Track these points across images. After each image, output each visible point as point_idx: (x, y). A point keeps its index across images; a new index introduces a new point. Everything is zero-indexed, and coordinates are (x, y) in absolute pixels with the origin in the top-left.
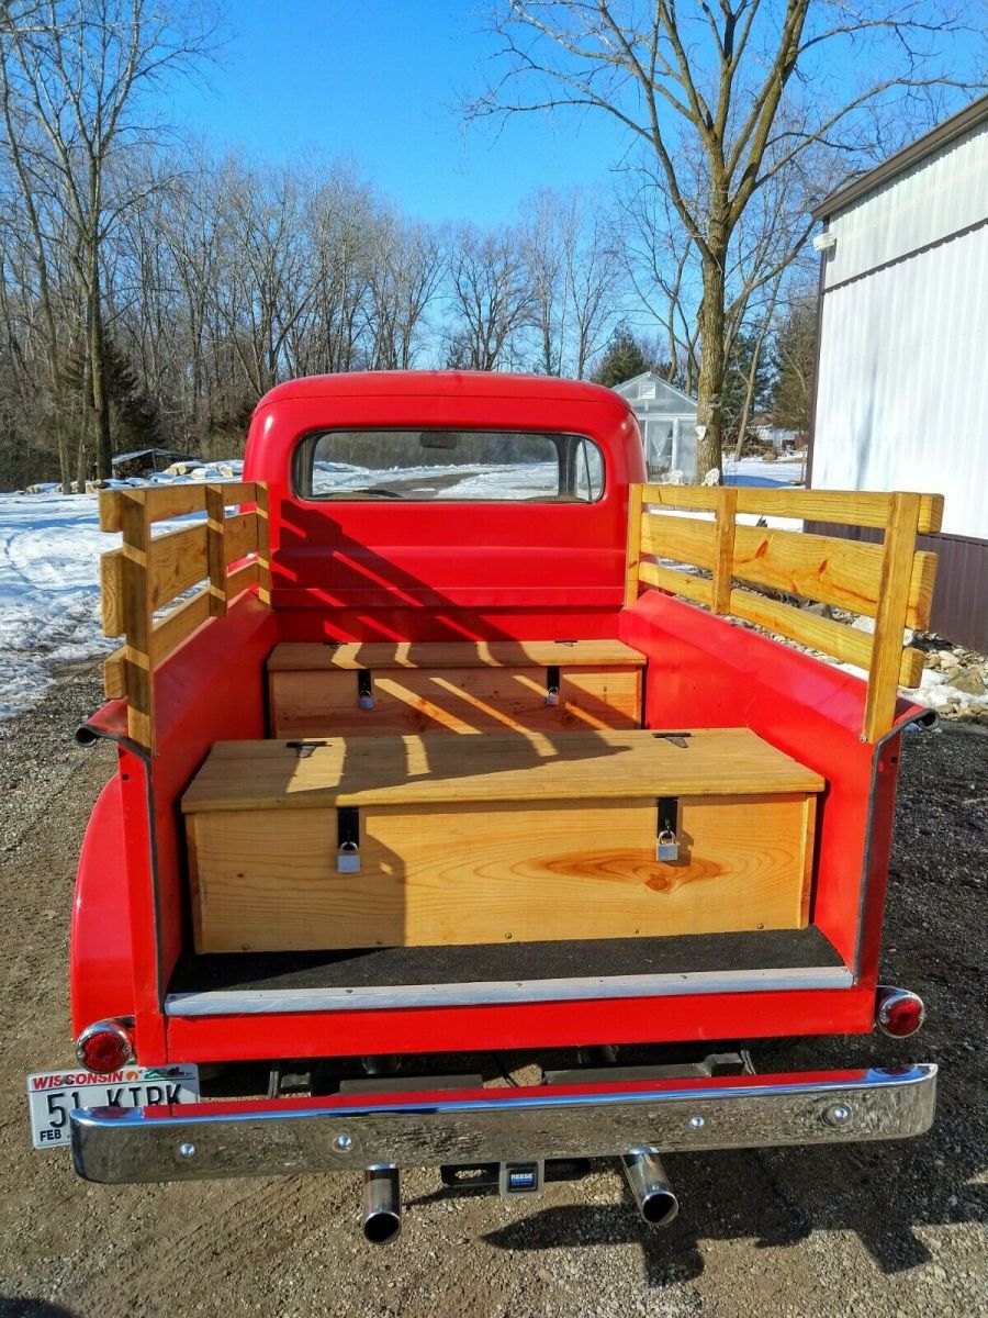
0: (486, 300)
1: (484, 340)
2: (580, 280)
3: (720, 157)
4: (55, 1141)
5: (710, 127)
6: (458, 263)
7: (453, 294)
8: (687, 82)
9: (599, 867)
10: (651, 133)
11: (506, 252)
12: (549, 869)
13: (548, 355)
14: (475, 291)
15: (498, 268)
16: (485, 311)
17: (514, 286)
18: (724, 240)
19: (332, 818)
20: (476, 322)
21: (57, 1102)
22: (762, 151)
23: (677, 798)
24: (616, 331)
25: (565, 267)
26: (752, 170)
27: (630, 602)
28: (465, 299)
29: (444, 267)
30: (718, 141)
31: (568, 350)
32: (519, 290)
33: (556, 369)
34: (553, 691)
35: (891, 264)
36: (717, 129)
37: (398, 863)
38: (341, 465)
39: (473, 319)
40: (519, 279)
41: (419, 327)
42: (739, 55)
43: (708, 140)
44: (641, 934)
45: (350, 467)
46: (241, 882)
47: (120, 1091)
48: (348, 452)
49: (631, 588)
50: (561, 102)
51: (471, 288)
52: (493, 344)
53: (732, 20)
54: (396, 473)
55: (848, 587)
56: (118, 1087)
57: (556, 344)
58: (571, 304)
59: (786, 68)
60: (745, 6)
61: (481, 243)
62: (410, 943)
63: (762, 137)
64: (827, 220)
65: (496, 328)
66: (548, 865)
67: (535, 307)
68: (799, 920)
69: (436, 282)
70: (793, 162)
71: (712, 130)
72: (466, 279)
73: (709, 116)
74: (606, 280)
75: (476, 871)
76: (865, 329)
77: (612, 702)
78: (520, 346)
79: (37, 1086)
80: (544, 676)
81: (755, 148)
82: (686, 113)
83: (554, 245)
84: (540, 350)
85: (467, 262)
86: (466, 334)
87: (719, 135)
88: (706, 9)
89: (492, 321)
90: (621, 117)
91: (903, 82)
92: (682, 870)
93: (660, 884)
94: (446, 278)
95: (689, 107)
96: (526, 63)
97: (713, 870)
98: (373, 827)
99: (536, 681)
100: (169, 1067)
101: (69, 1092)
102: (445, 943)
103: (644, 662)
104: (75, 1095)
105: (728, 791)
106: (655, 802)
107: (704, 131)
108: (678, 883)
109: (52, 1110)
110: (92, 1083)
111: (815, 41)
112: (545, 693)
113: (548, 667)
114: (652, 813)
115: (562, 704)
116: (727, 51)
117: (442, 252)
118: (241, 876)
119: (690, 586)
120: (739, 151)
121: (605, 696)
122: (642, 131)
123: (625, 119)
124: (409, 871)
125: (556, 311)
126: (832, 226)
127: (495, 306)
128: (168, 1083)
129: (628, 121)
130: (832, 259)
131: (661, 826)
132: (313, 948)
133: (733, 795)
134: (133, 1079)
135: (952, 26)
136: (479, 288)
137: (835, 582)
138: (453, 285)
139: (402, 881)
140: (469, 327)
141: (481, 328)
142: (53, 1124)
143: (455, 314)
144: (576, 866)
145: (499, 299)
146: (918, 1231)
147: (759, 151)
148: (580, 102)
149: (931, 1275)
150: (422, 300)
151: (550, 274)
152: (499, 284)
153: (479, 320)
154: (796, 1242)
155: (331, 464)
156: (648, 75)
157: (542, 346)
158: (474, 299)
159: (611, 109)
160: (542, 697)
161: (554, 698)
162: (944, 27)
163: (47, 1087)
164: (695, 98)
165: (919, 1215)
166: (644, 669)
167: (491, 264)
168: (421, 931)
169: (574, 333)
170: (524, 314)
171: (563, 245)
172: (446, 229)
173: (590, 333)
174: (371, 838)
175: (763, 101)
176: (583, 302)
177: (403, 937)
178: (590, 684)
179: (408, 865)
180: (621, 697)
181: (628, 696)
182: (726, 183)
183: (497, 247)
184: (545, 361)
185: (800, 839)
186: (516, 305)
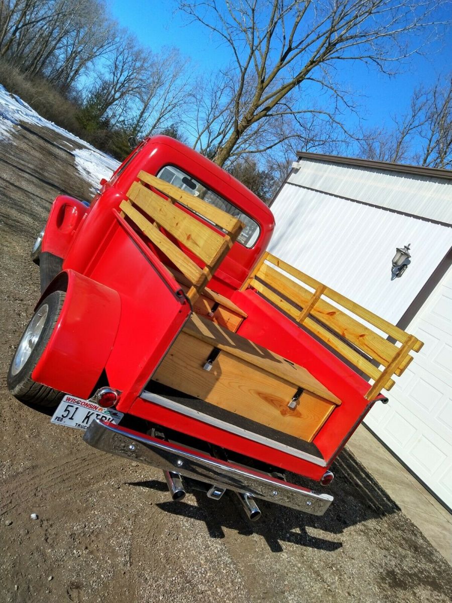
0: (125, 74)
1: (115, 90)
2: (170, 95)
3: (260, 95)
4: (59, 422)
5: (263, 82)
6: (122, 50)
7: (112, 61)
8: (264, 60)
9: (272, 400)
10: (243, 69)
11: (145, 60)
12: (259, 395)
13: (141, 116)
14: (123, 67)
15: (138, 64)
16: (122, 79)
17: (140, 77)
18: (245, 127)
19: (210, 349)
20: (116, 80)
21: (69, 409)
22: (275, 105)
23: (304, 389)
24: (173, 125)
25: (167, 85)
26: (268, 109)
27: (242, 289)
28: (116, 67)
29: (114, 46)
30: (262, 89)
31: (150, 121)
32: (141, 80)
33: (141, 124)
34: (213, 312)
35: (317, 191)
36: (264, 84)
37: (220, 373)
38: (26, 104)
39: (115, 78)
40: (144, 76)
41: (89, 64)
42: (286, 64)
43: (259, 86)
44: (270, 426)
45: (30, 108)
46: (171, 357)
47: (93, 413)
48: (31, 100)
49: (245, 285)
50: (218, 31)
51: (121, 64)
52: (118, 95)
53: (290, 49)
54: (52, 125)
55: (373, 348)
56: (93, 412)
57: (146, 115)
58: (162, 102)
59: (298, 81)
60: (297, 48)
61: (136, 49)
62: (207, 401)
63: (277, 99)
64: (300, 158)
65: (124, 89)
66: (259, 394)
67: (146, 92)
68: (310, 440)
69: (107, 50)
70: (282, 116)
71: (263, 85)
72: (121, 59)
73: (264, 78)
74: (180, 102)
75: (239, 387)
76: (295, 207)
77: (228, 325)
78: (130, 104)
79: (67, 400)
80: (213, 304)
81: (272, 102)
82: (257, 70)
83: (169, 73)
84: (139, 112)
85: (126, 51)
86: (109, 82)
87: (264, 87)
88: (285, 38)
89: (123, 84)
90: (236, 54)
91: (330, 116)
92: (292, 412)
93: (284, 413)
94: (113, 52)
95: (260, 70)
96: (213, 5)
97: (299, 415)
98: (221, 358)
99: (209, 305)
100: (114, 411)
101: (76, 406)
102: (216, 405)
103: (246, 317)
104: (77, 408)
105: (319, 394)
106: (297, 388)
107: (260, 82)
108: (288, 415)
109: (66, 410)
110: (86, 407)
111: (312, 79)
112: (210, 311)
113: (216, 302)
114: (295, 391)
115: (213, 317)
116: (283, 59)
117: (117, 39)
118: (172, 355)
119: (282, 303)
120: (267, 99)
121: (227, 322)
122: (240, 66)
123: (237, 57)
124: (221, 377)
125: (154, 101)
126: (301, 162)
127: (128, 79)
128: (110, 417)
129: (237, 58)
130: (296, 173)
131: (295, 396)
132: (179, 390)
133: (319, 396)
134: (100, 411)
135: (353, 109)
136: (125, 66)
137: (366, 343)
138: (114, 56)
139: (217, 379)
140: (112, 80)
141: (117, 84)
142: (63, 416)
143: (109, 70)
144: (266, 397)
145: (131, 77)
146: (281, 542)
147: (273, 104)
148: (225, 37)
149: (284, 555)
150: (97, 54)
151: (160, 83)
152: (135, 71)
153: (118, 80)
154: (249, 535)
155: (22, 101)
156: (254, 48)
157: (141, 111)
158: (120, 70)
159: (234, 48)
160: (208, 311)
161: (212, 314)
162: (351, 108)
163: (70, 402)
164: (264, 68)
165: (279, 537)
166: (244, 318)
167: (136, 60)
168: (213, 399)
169: (156, 115)
170: (138, 91)
171: (171, 76)
172: (124, 31)
173: (162, 119)
174: (218, 361)
175: (285, 88)
176: (166, 105)
177: (206, 397)
178: (225, 314)
179: (222, 375)
180: (232, 325)
181: (234, 325)
182: (257, 106)
183: (142, 56)
184: (138, 117)
185: (324, 416)
186: (137, 85)
